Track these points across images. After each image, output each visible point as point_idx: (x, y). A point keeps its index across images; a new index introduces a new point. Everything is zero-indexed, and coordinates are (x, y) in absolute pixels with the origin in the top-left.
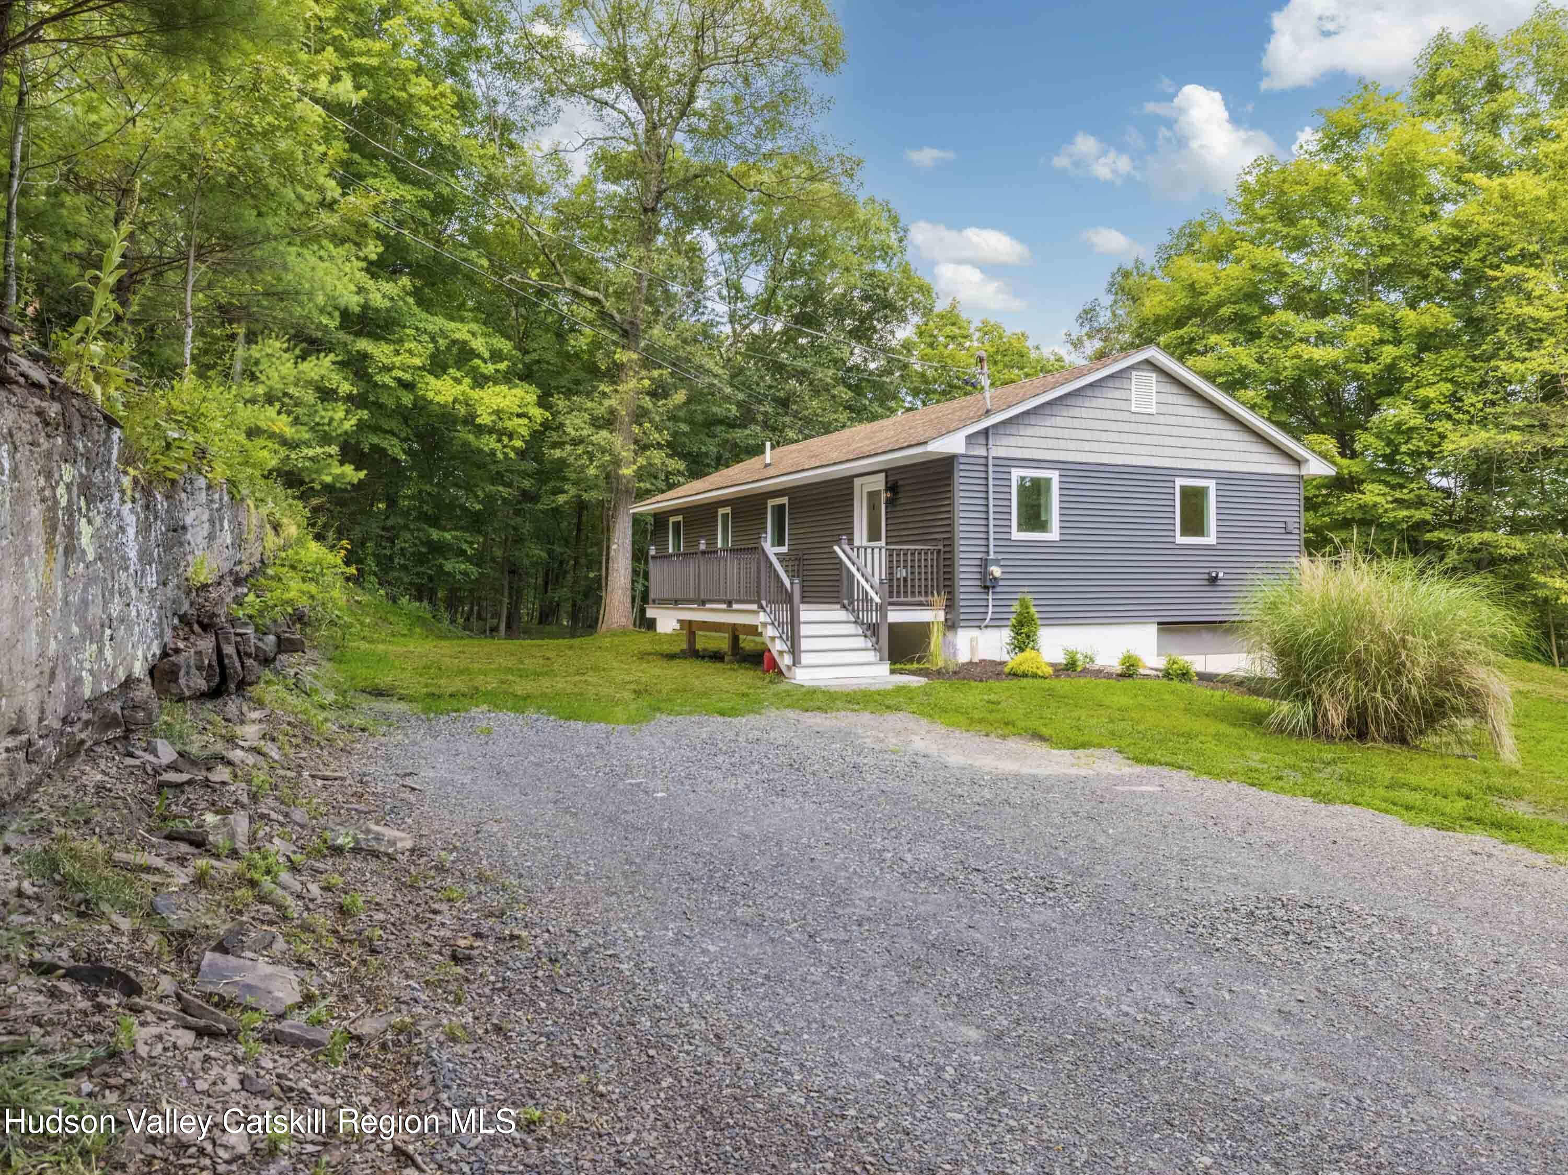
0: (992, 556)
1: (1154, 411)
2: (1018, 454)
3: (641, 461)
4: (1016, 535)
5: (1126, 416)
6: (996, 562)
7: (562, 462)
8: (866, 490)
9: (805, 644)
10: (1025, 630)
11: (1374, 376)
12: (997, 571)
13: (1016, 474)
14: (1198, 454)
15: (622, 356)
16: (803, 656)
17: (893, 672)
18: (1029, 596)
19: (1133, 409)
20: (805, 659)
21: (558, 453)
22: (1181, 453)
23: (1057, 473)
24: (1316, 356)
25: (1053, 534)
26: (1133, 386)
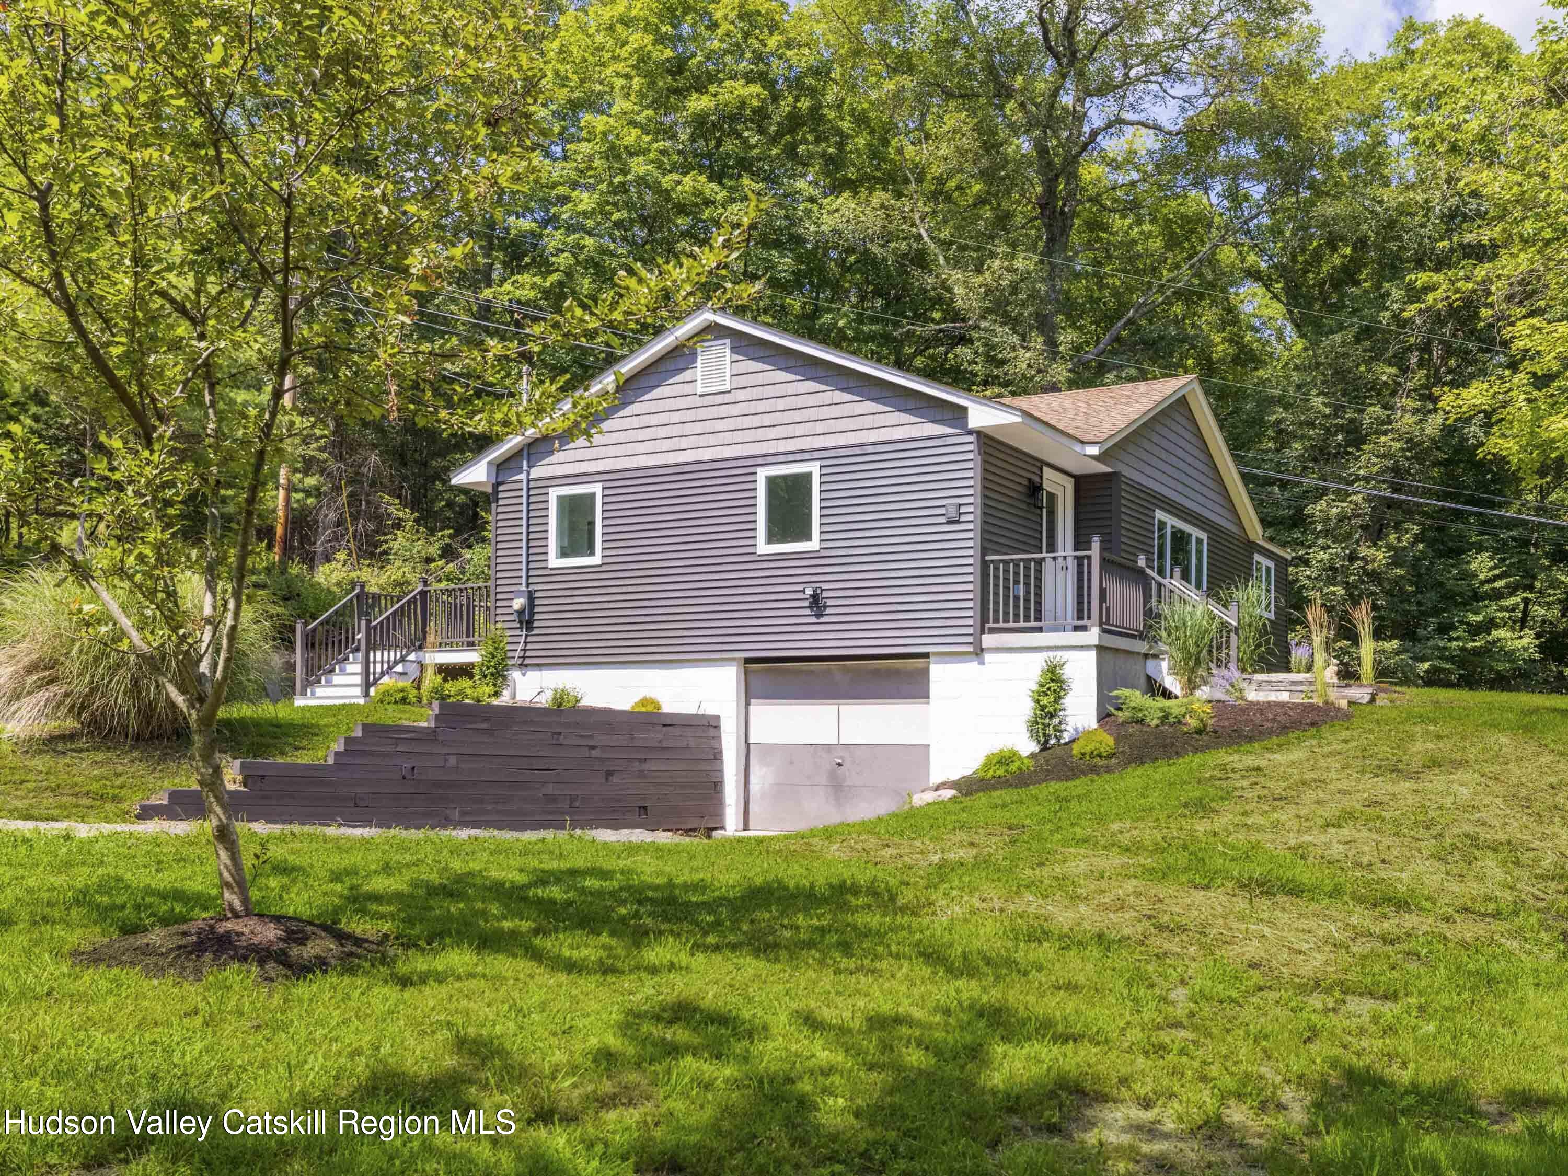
0: (524, 588)
1: (728, 387)
2: (558, 471)
4: (555, 562)
5: (692, 401)
13: (555, 494)
14: (796, 430)
19: (700, 391)
22: (770, 433)
23: (600, 485)
25: (596, 558)
26: (699, 363)
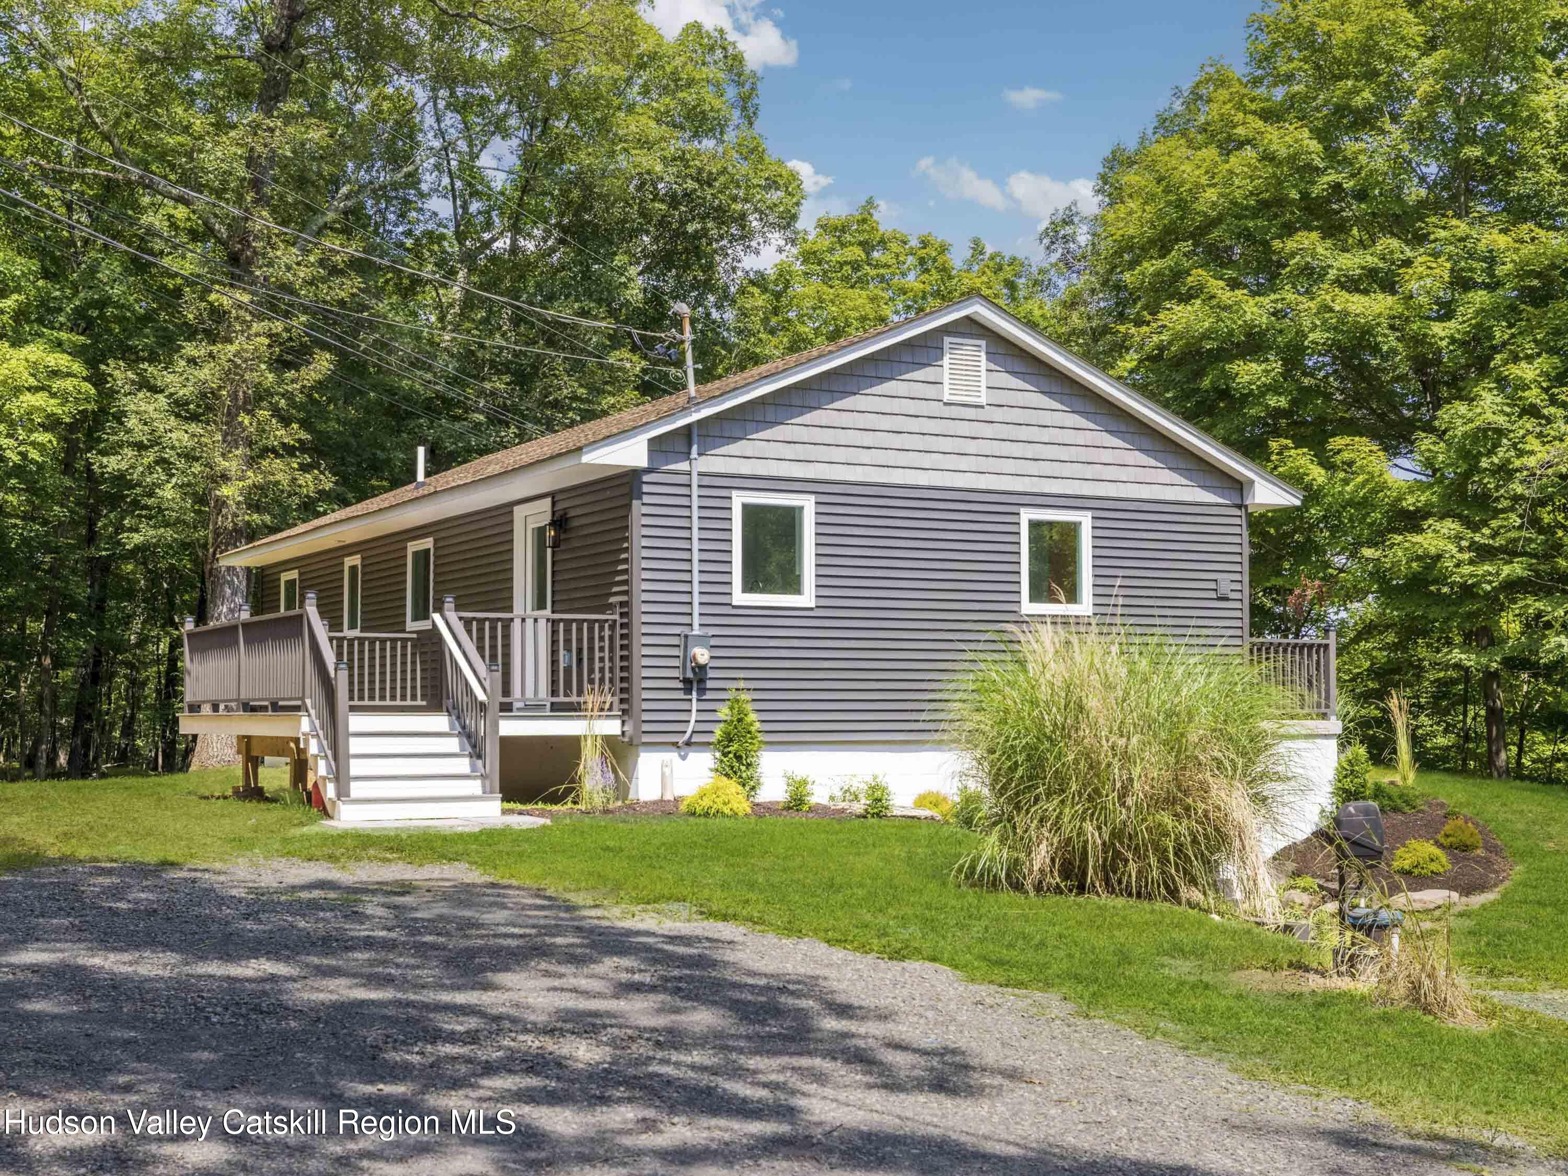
0: (697, 631)
1: (983, 400)
2: (746, 468)
3: (252, 478)
4: (740, 597)
5: (935, 408)
6: (701, 640)
7: (120, 479)
8: (531, 526)
9: (356, 767)
10: (734, 747)
11: (1453, 340)
12: (702, 655)
13: (739, 500)
14: (1067, 470)
15: (221, 298)
16: (354, 785)
17: (504, 812)
18: (744, 696)
19: (946, 398)
20: (357, 790)
21: (113, 464)
22: (1033, 468)
23: (812, 498)
24: (1352, 308)
25: (807, 598)
26: (946, 361)
